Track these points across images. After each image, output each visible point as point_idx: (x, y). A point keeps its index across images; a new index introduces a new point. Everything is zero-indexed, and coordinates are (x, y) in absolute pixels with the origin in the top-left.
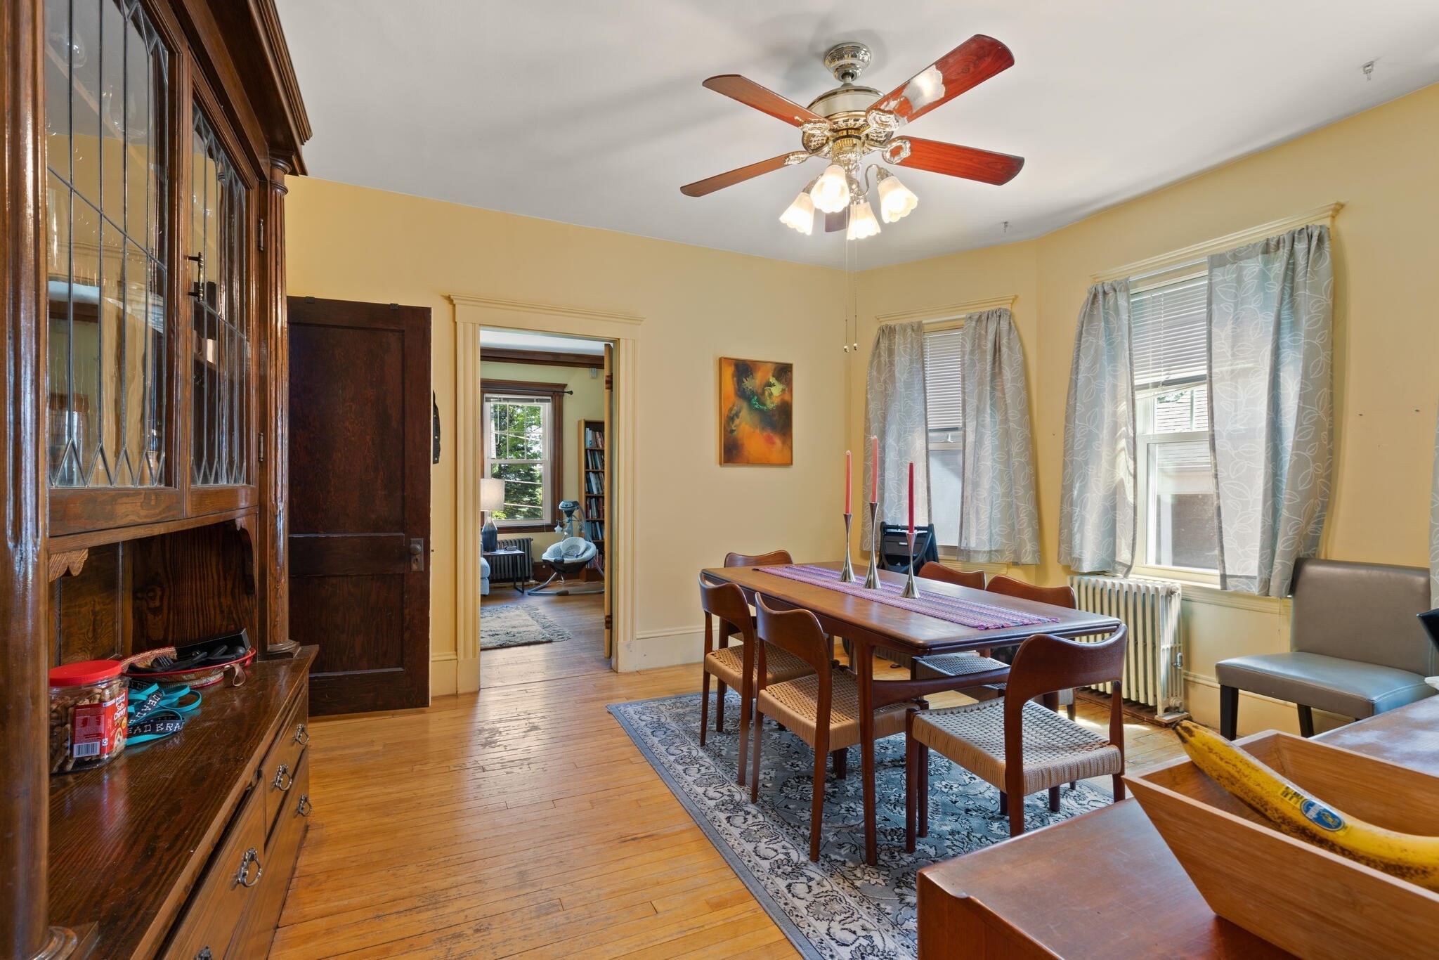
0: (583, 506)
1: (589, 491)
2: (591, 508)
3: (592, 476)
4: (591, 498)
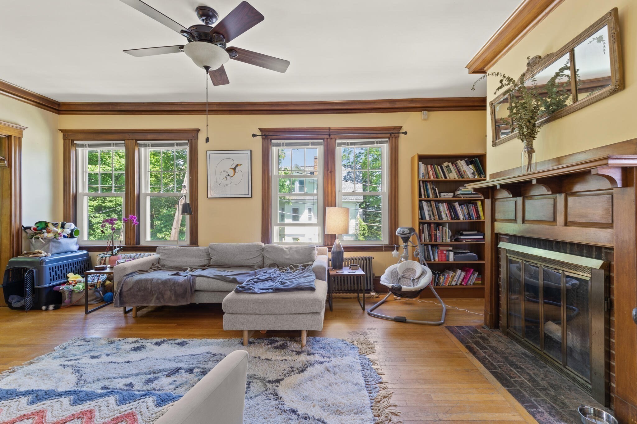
0: (417, 231)
1: (422, 217)
2: (423, 232)
3: (425, 204)
4: (424, 223)
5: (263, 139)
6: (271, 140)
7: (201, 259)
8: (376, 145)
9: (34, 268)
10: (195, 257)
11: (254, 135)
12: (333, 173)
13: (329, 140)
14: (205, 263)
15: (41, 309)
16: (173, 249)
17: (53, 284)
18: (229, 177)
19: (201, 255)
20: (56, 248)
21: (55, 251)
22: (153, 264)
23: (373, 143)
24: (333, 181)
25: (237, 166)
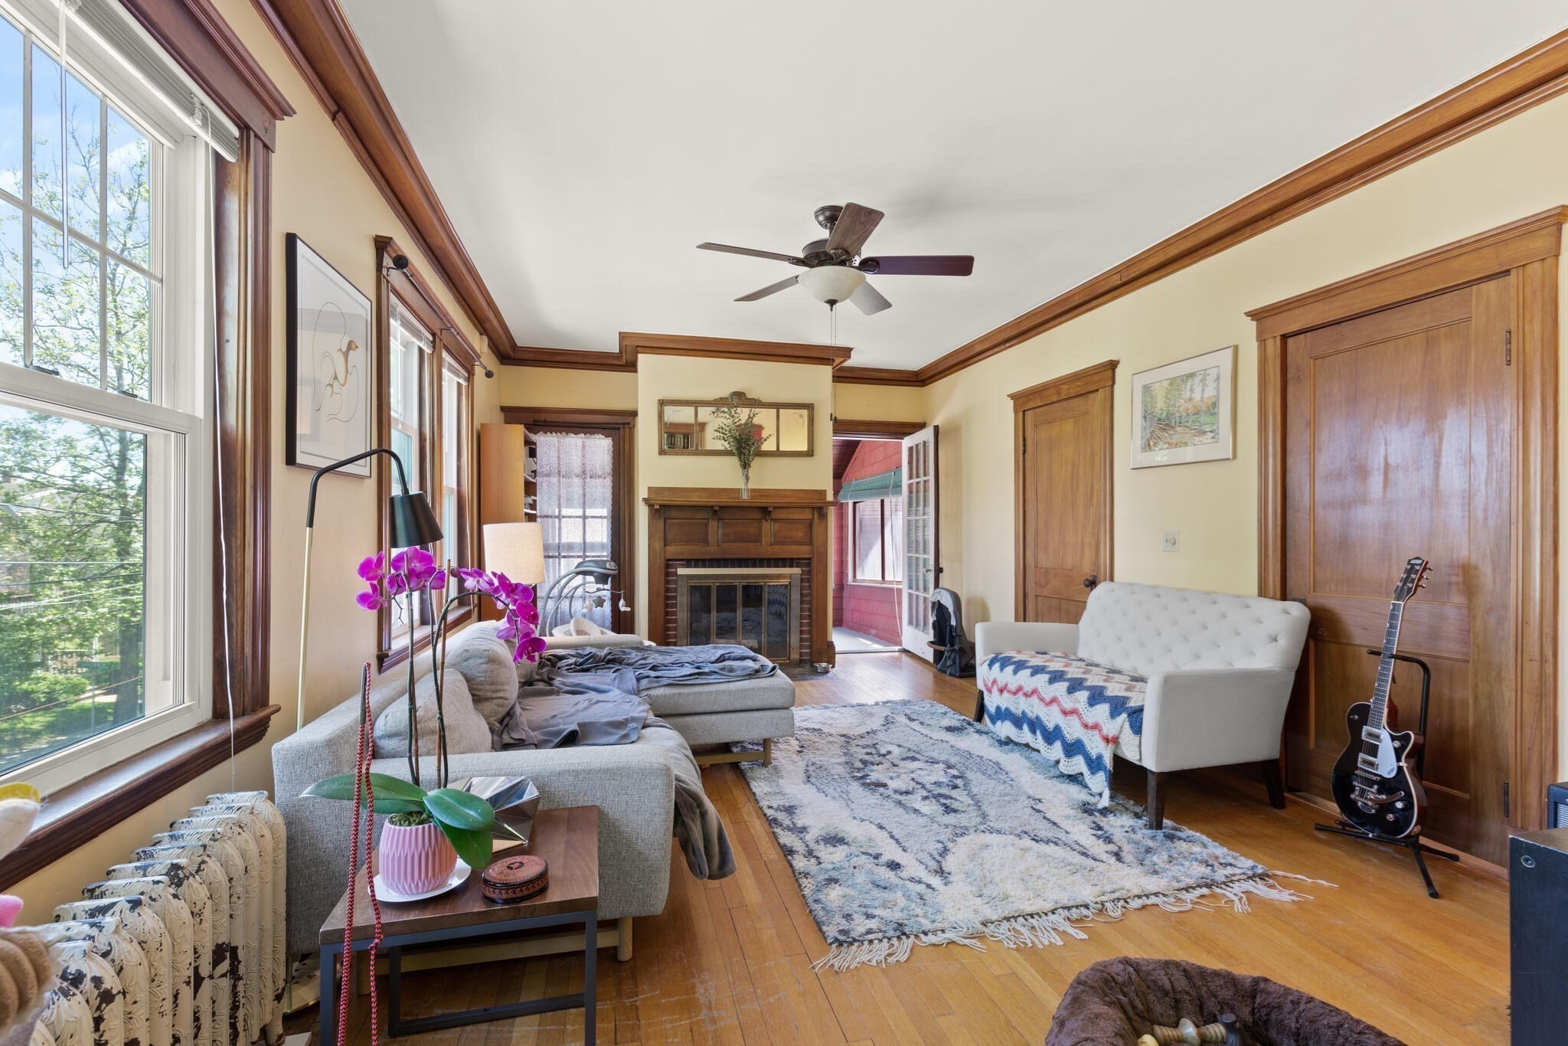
18: (336, 383)
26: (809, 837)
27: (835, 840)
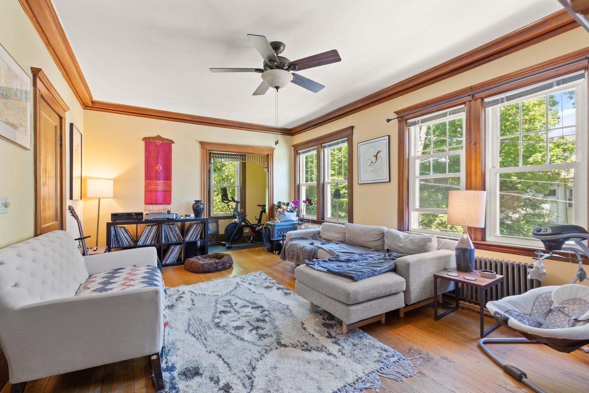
5: (399, 121)
6: (406, 120)
7: (341, 236)
8: (555, 88)
9: (271, 228)
10: (338, 234)
11: (388, 121)
12: (477, 144)
13: (472, 102)
14: (342, 240)
15: (273, 252)
16: (333, 226)
17: (278, 239)
18: (372, 164)
19: (341, 232)
20: (284, 218)
21: (283, 220)
22: (314, 235)
23: (550, 86)
24: (478, 156)
25: (378, 152)
26: (275, 287)
27: (267, 287)
